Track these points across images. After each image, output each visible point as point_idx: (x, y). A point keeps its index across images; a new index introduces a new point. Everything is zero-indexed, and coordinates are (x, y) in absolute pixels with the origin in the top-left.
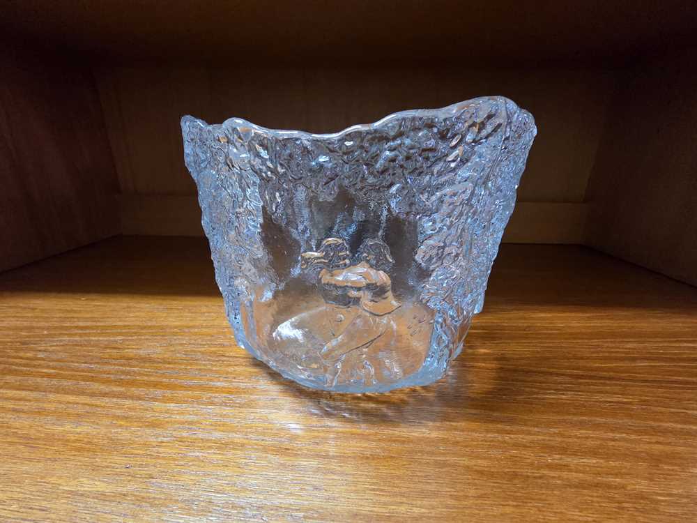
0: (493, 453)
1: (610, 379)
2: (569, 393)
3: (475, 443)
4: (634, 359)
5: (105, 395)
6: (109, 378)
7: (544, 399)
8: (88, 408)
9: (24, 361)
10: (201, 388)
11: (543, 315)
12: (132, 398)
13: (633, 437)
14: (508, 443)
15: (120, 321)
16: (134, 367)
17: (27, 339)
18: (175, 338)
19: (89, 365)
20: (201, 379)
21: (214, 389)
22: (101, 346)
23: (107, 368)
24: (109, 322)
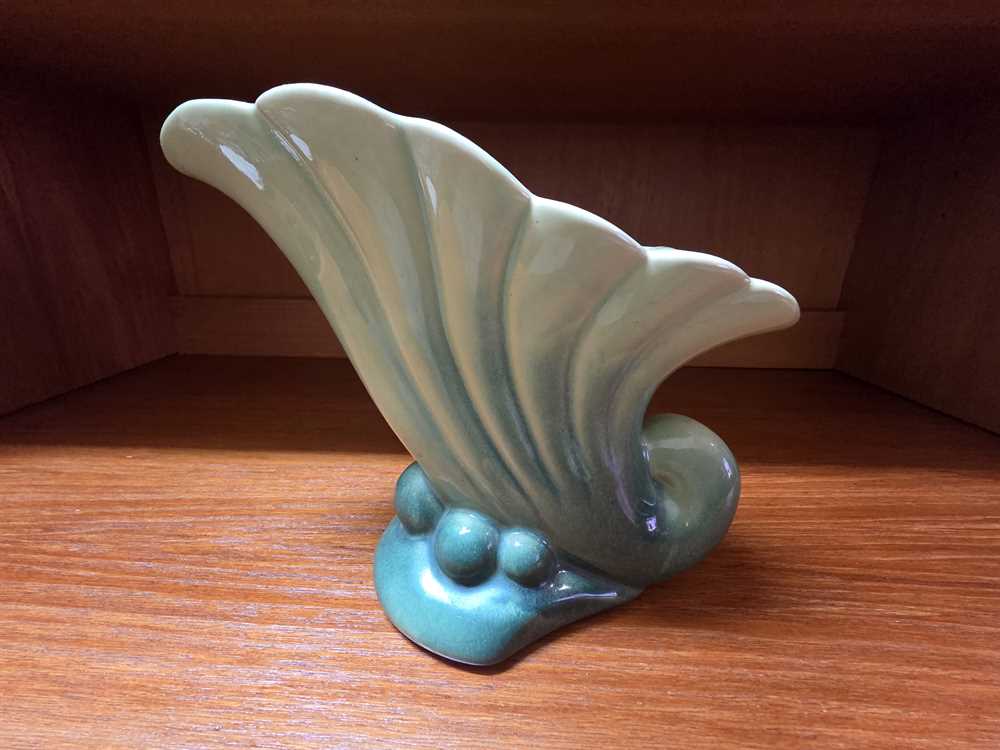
0: (743, 699)
1: (896, 580)
2: (842, 603)
3: (716, 684)
4: (926, 549)
5: (174, 612)
6: (176, 584)
7: (808, 613)
8: (150, 634)
9: (49, 558)
10: (314, 599)
11: (792, 480)
12: (214, 616)
13: (939, 672)
14: (764, 684)
15: (187, 492)
16: (213, 565)
17: (51, 522)
18: (269, 518)
19: (145, 564)
20: (313, 586)
21: (332, 601)
22: (162, 531)
23: (172, 568)
24: (170, 494)
